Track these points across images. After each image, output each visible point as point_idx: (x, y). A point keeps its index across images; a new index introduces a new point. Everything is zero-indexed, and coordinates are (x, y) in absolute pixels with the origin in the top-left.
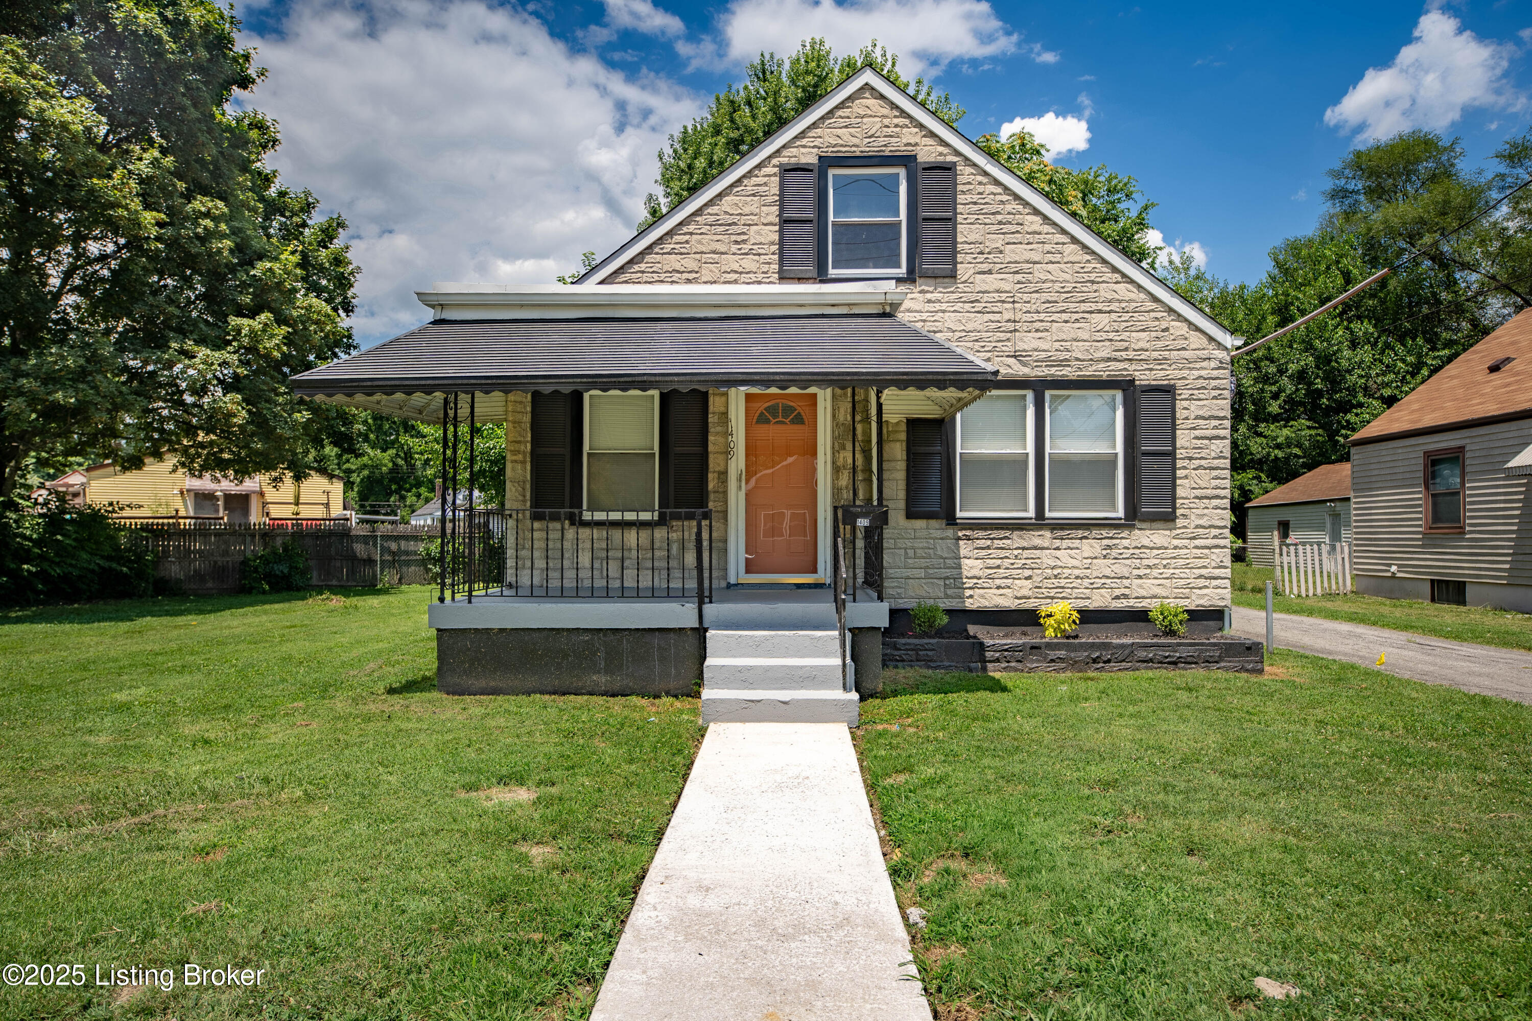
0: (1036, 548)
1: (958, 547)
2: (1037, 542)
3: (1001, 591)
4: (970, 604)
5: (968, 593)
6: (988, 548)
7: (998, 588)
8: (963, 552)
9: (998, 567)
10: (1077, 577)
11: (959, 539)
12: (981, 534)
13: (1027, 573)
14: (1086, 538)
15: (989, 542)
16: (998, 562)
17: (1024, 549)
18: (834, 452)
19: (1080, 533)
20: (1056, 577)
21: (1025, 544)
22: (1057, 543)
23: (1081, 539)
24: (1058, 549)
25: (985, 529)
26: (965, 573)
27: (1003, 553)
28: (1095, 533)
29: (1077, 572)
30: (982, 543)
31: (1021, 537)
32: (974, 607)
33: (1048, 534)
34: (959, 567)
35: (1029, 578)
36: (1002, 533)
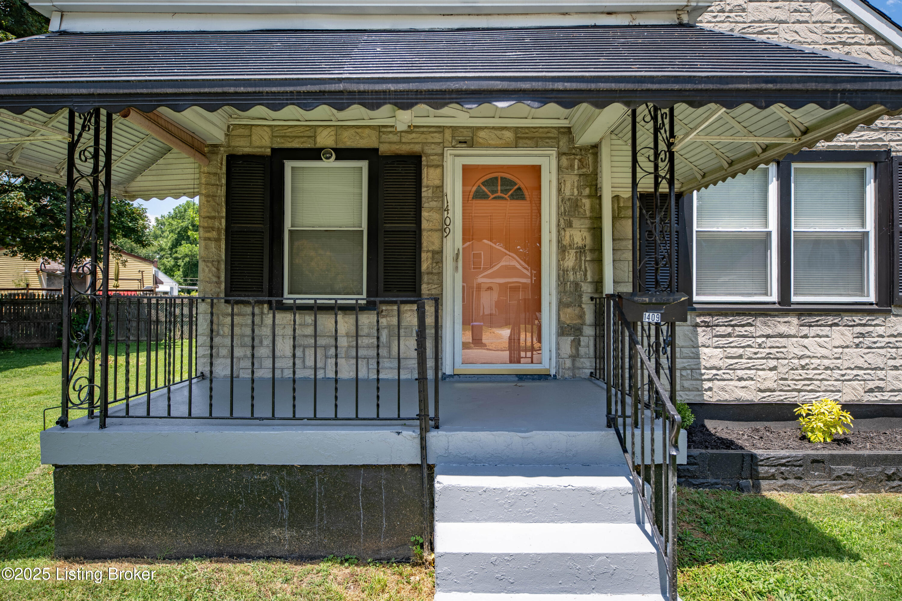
0: (781, 336)
1: (696, 334)
2: (783, 329)
3: (743, 383)
4: (709, 397)
5: (707, 385)
6: (729, 335)
7: (740, 379)
8: (701, 340)
9: (740, 357)
10: (827, 368)
11: (697, 325)
12: (722, 320)
13: (772, 363)
14: (836, 325)
15: (730, 330)
16: (741, 351)
17: (768, 336)
18: (560, 230)
19: (830, 320)
20: (803, 367)
21: (770, 332)
22: (805, 330)
23: (831, 326)
24: (805, 336)
25: (726, 315)
26: (703, 363)
27: (746, 342)
28: (846, 319)
29: (826, 362)
30: (721, 330)
31: (765, 324)
32: (714, 400)
33: (794, 321)
34: (697, 356)
35: (774, 368)
36: (745, 320)
